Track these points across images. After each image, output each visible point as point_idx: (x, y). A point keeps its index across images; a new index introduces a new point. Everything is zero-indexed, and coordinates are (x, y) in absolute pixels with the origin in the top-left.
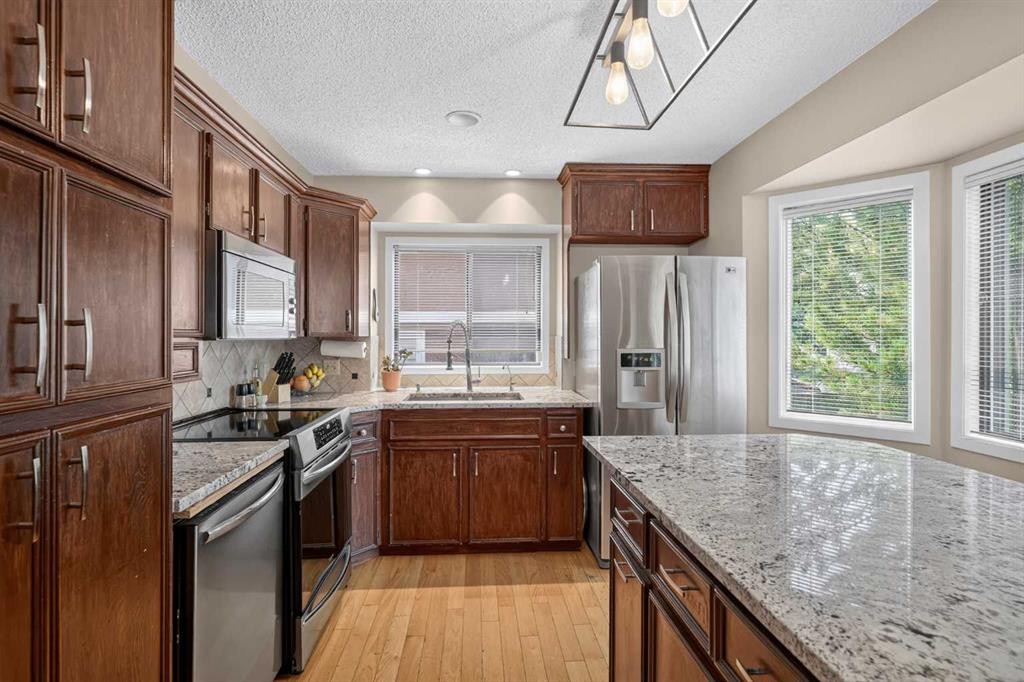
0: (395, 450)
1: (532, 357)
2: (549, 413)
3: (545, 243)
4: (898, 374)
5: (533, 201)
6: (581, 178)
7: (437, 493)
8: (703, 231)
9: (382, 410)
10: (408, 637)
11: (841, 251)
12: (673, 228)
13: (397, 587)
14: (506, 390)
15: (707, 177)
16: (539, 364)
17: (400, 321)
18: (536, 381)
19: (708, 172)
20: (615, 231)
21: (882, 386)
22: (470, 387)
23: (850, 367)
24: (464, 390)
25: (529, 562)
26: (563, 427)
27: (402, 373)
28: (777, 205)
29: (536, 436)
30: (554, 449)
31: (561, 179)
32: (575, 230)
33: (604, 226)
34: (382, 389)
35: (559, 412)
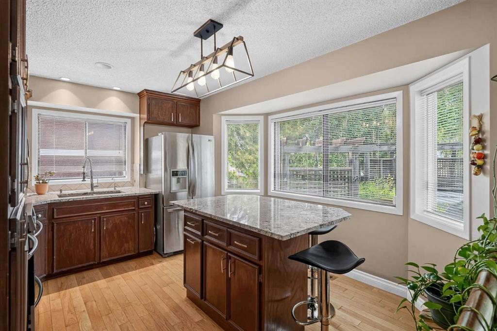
0: (56, 223)
1: (120, 174)
2: (140, 197)
3: (129, 121)
4: (255, 176)
5: (125, 102)
6: (151, 97)
7: (82, 241)
8: (198, 124)
9: (48, 203)
10: (85, 303)
11: (238, 134)
12: (187, 121)
13: (66, 289)
14: (112, 189)
15: (199, 103)
16: (125, 177)
17: (41, 155)
18: (124, 184)
19: (200, 102)
20: (165, 120)
21: (251, 180)
22: (92, 189)
23: (241, 174)
24: (89, 191)
25: (132, 263)
26: (146, 203)
27: (49, 184)
28: (224, 119)
29: (134, 208)
30: (142, 213)
31: (140, 95)
32: (148, 119)
33: (161, 119)
34: (36, 193)
35: (143, 197)
